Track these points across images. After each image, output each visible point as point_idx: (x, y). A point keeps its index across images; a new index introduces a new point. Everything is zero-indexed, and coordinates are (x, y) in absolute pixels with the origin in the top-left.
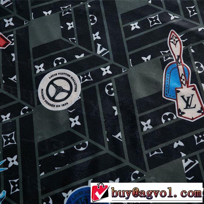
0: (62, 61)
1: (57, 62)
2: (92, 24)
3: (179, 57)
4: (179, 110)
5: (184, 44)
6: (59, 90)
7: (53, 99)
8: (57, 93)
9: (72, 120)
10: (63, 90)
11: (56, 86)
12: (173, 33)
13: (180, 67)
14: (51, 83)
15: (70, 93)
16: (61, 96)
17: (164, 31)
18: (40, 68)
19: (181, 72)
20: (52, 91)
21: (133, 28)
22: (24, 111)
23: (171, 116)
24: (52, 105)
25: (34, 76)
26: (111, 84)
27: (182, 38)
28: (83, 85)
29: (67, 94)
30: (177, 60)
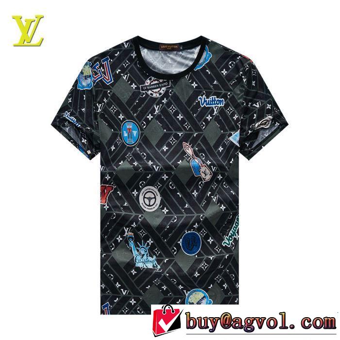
0: (143, 183)
1: (141, 185)
2: (145, 158)
3: (193, 155)
4: (203, 178)
5: (192, 147)
6: (150, 199)
7: (149, 206)
8: (150, 201)
9: (163, 211)
10: (152, 198)
11: (147, 198)
12: (184, 144)
13: (196, 160)
14: (144, 197)
15: (155, 198)
16: (152, 201)
17: (180, 145)
18: (135, 193)
19: (197, 161)
20: (147, 201)
21: (165, 150)
22: (140, 218)
23: (202, 183)
24: (151, 209)
25: (135, 198)
26: (171, 183)
27: (190, 145)
28: (159, 191)
29: (154, 199)
30: (193, 157)
